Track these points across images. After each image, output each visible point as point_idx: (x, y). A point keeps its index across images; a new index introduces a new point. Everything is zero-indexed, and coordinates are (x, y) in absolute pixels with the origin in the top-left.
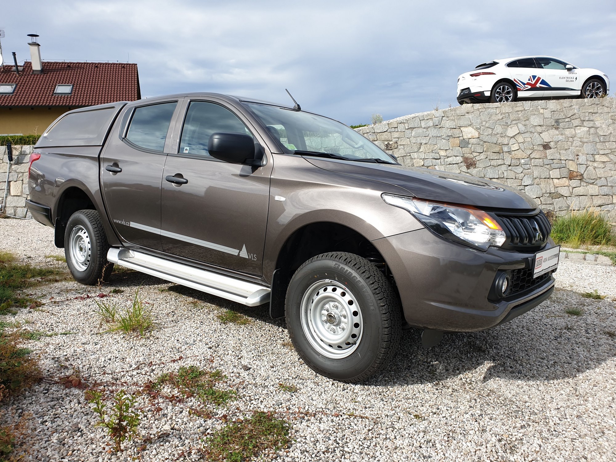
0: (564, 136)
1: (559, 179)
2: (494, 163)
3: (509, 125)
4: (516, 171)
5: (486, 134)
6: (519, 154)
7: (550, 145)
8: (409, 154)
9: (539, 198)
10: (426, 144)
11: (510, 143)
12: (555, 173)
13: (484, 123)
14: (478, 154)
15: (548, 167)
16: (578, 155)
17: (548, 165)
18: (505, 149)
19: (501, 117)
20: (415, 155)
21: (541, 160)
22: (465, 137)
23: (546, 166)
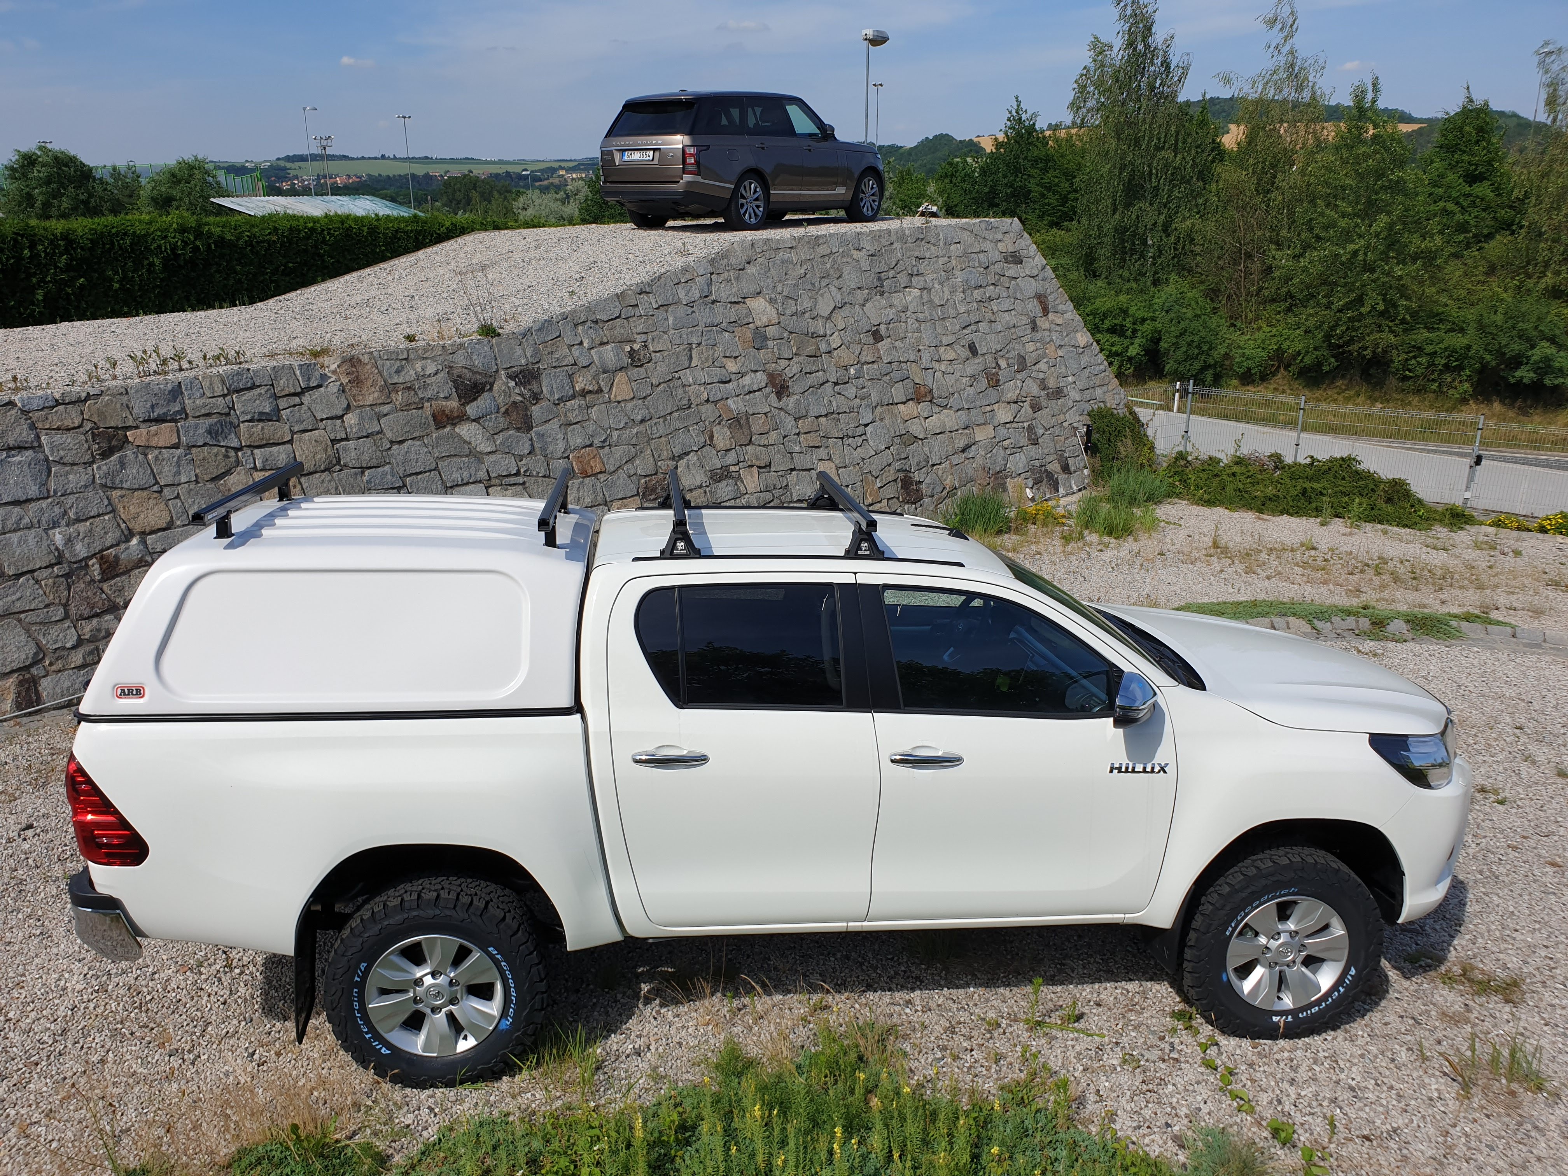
0: (894, 311)
1: (904, 403)
2: (812, 379)
3: (818, 291)
4: (846, 393)
5: (788, 312)
6: (844, 356)
7: (881, 332)
8: (677, 375)
9: (889, 448)
10: (699, 344)
11: (828, 333)
12: (898, 392)
13: (779, 288)
14: (787, 362)
15: (887, 379)
16: (919, 351)
17: (886, 374)
18: (823, 347)
19: (802, 271)
20: (688, 377)
21: (875, 366)
22: (759, 323)
23: (884, 378)
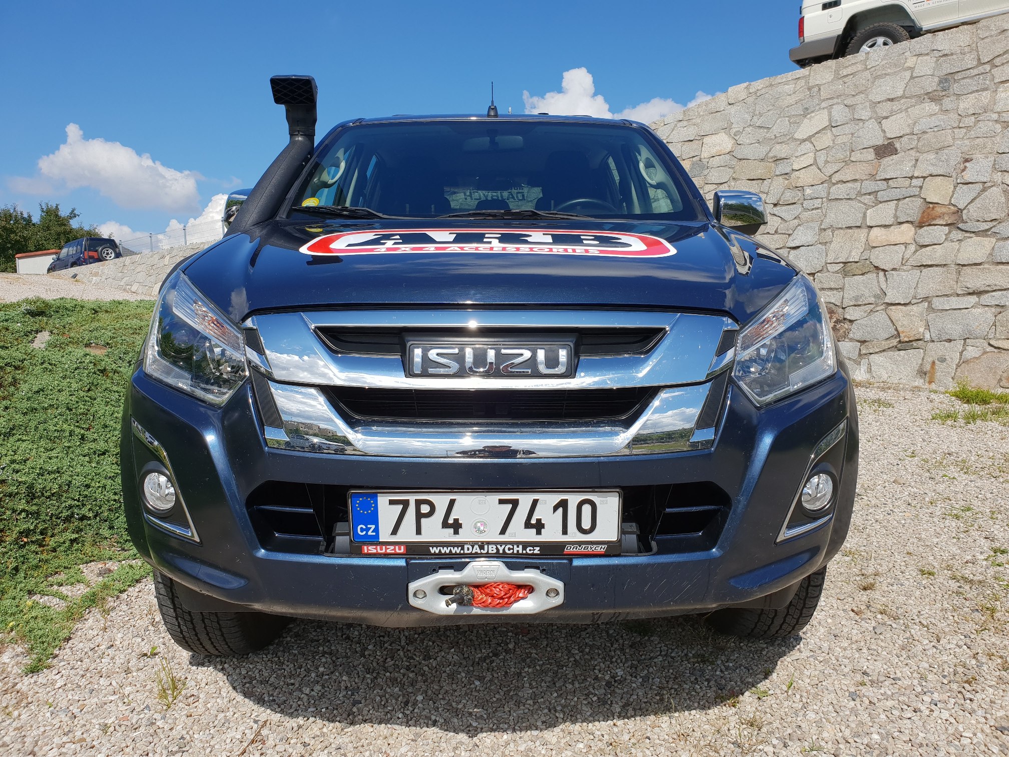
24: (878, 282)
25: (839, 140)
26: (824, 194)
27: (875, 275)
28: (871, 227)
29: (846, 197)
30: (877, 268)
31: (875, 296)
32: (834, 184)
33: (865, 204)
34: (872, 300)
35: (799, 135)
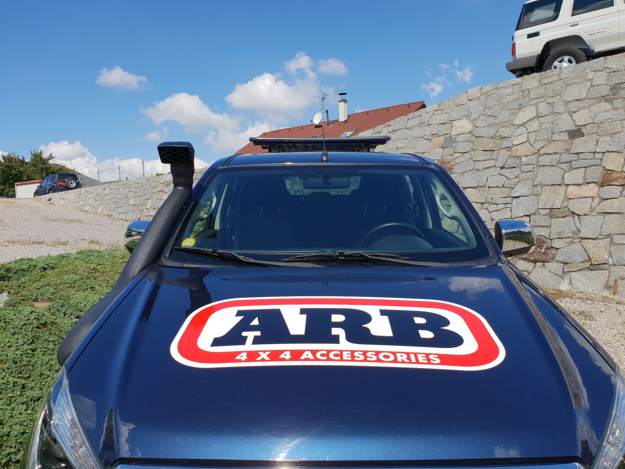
2: (480, 165)
3: (522, 108)
4: (508, 175)
5: (484, 125)
6: (523, 149)
7: (584, 131)
11: (515, 135)
12: (574, 176)
13: (487, 110)
15: (564, 166)
17: (566, 163)
18: (504, 144)
21: (557, 156)
22: (453, 133)
24: (575, 223)
25: (544, 126)
26: (535, 162)
27: (572, 218)
28: (568, 185)
29: (550, 164)
30: (573, 213)
31: (572, 232)
32: (542, 155)
33: (563, 169)
34: (570, 235)
35: (517, 121)
